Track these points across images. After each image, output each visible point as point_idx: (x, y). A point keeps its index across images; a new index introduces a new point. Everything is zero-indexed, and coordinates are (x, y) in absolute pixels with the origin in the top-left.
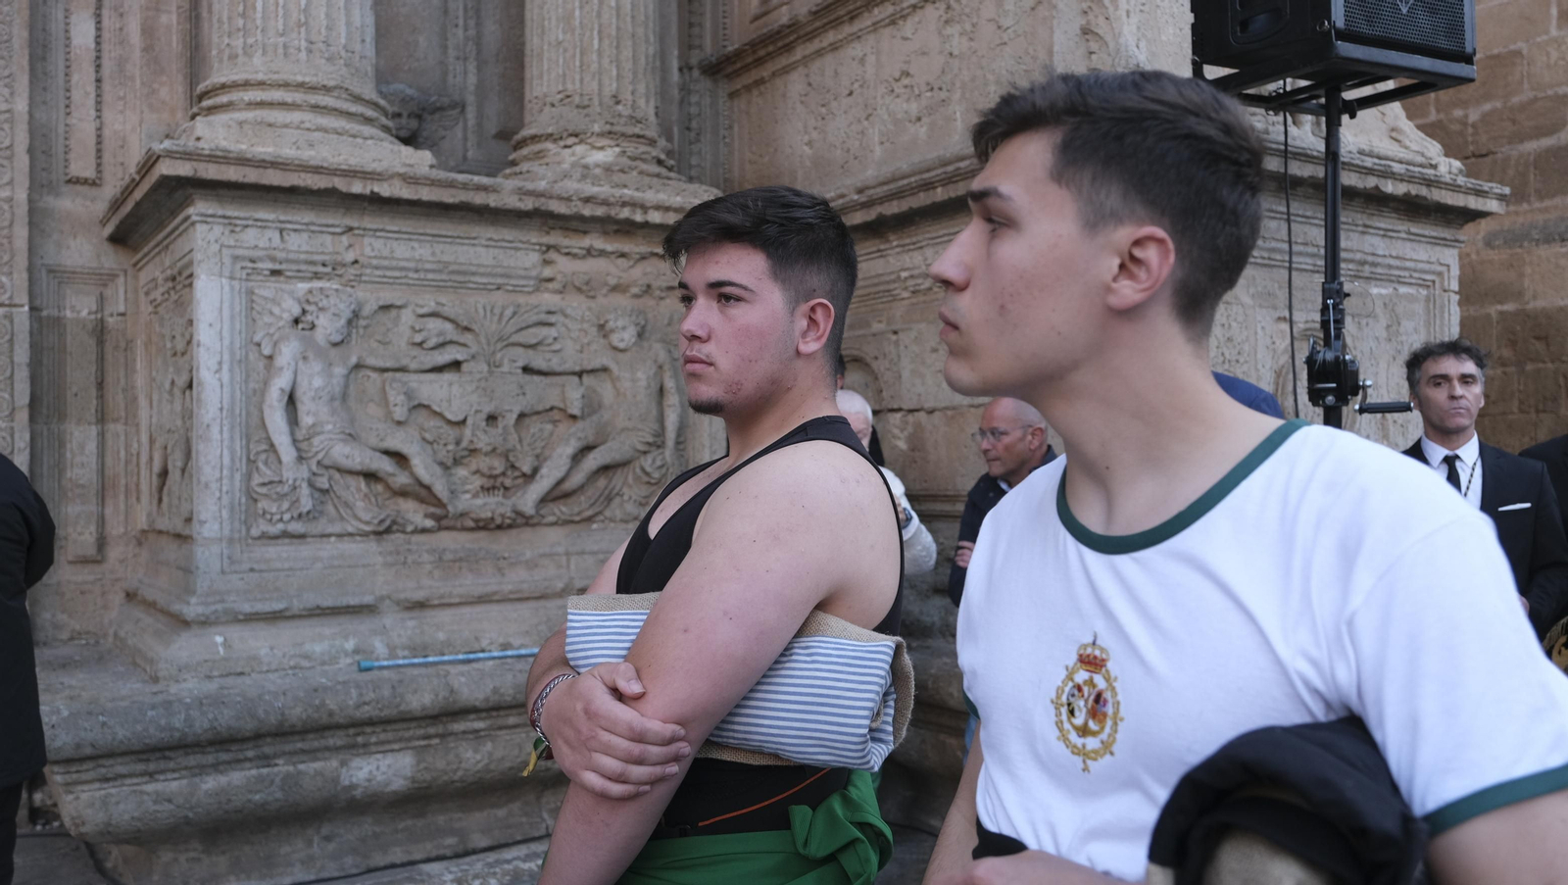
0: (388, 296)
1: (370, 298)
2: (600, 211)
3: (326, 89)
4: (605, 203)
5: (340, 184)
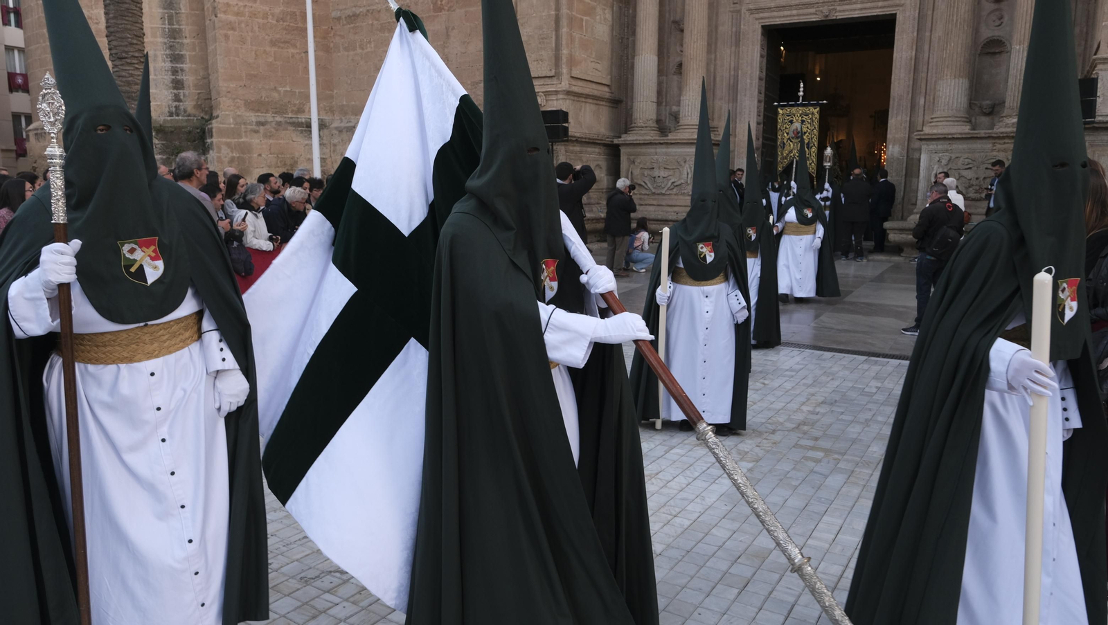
0: (957, 155)
1: (953, 156)
2: (1005, 135)
3: (950, 117)
4: (1006, 133)
5: (946, 136)
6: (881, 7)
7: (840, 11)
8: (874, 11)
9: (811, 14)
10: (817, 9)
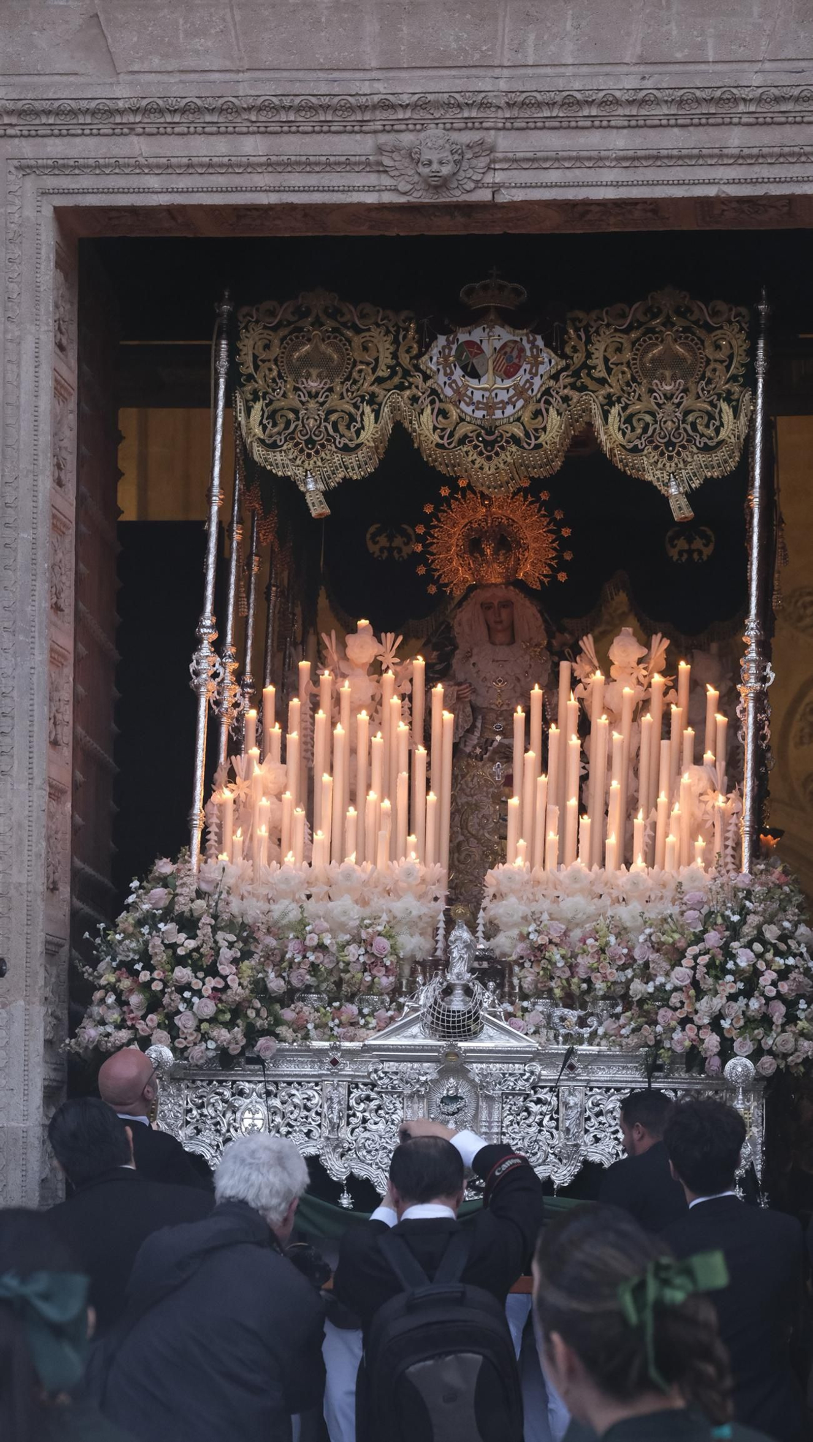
6: (740, 158)
7: (515, 162)
8: (702, 173)
9: (348, 164)
10: (383, 138)
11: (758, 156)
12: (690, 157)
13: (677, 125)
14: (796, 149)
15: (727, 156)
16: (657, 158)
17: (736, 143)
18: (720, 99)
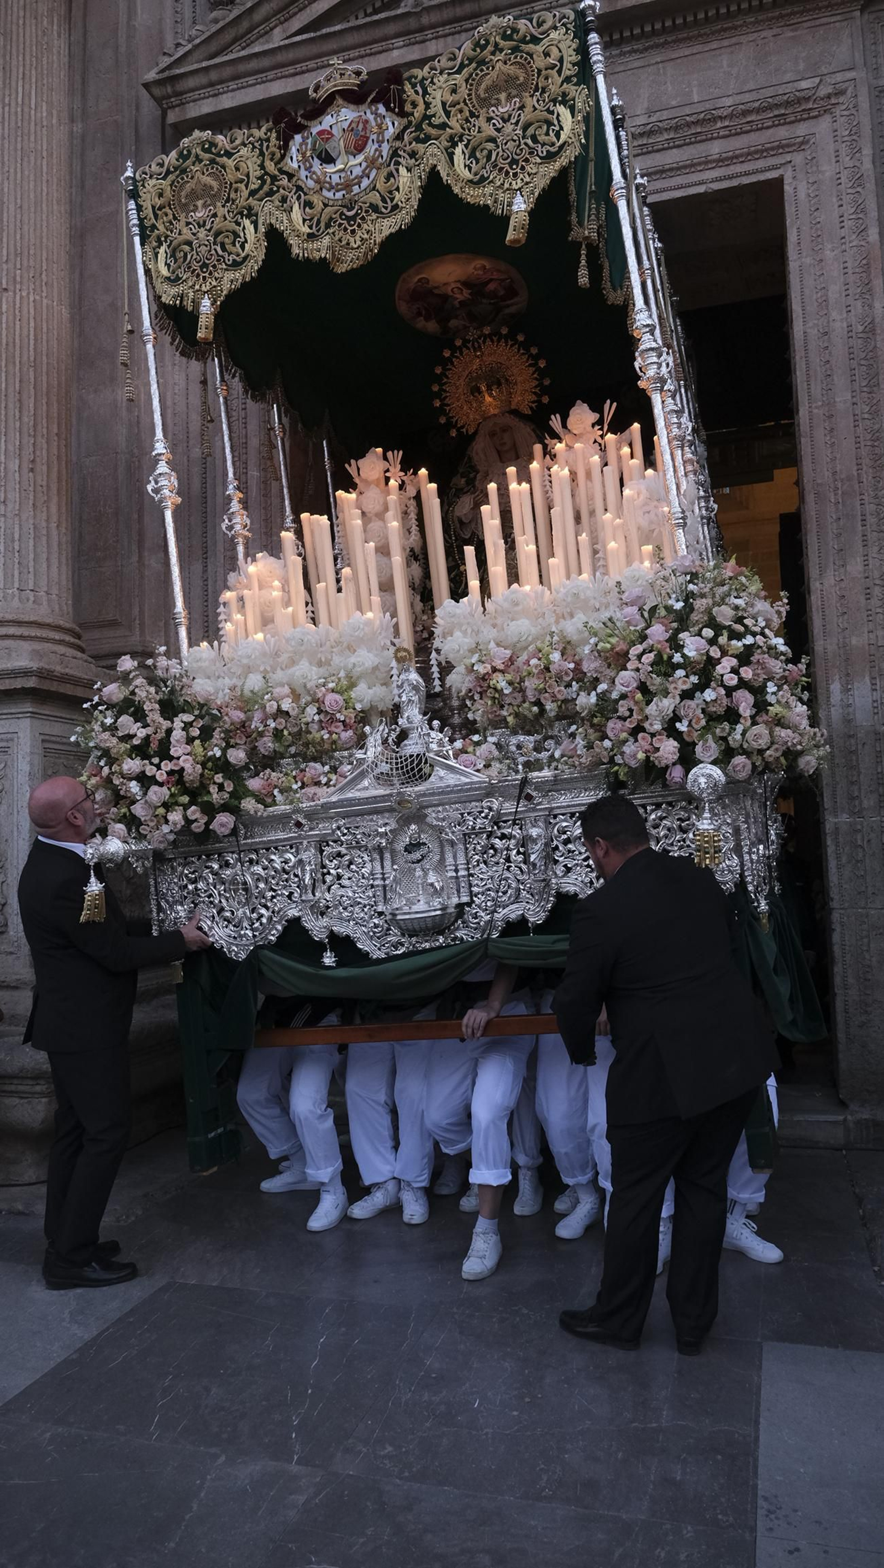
11: (732, 158)
12: (685, 167)
13: (675, 147)
14: (760, 147)
15: (710, 162)
16: (662, 172)
17: (717, 151)
18: (704, 120)
